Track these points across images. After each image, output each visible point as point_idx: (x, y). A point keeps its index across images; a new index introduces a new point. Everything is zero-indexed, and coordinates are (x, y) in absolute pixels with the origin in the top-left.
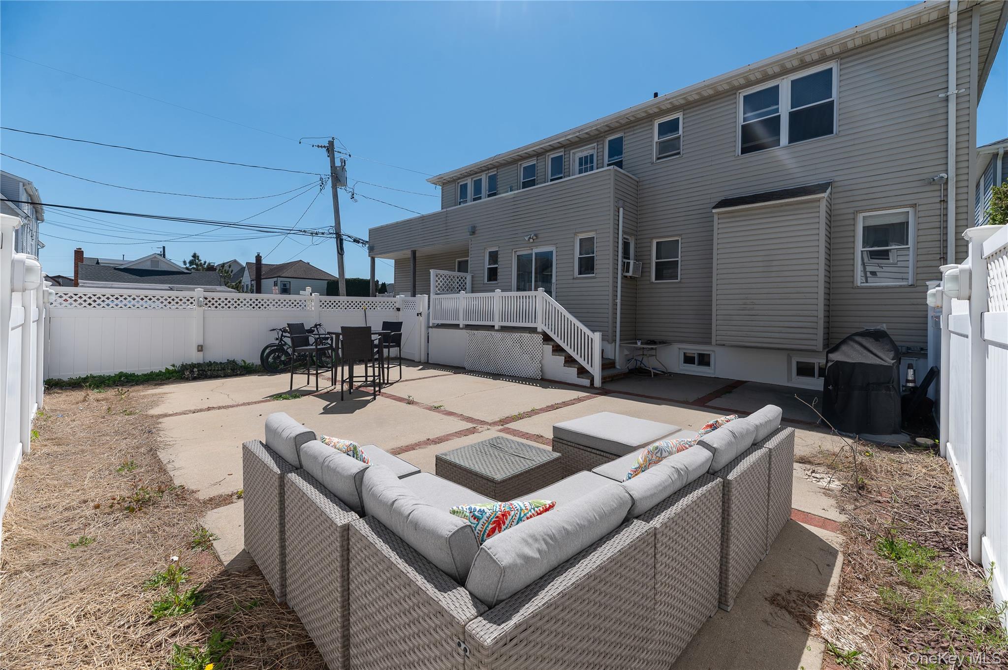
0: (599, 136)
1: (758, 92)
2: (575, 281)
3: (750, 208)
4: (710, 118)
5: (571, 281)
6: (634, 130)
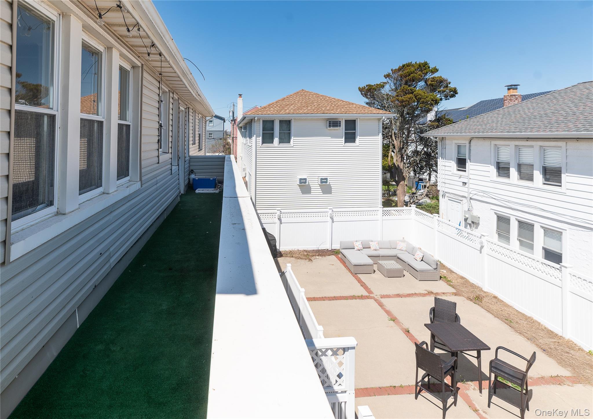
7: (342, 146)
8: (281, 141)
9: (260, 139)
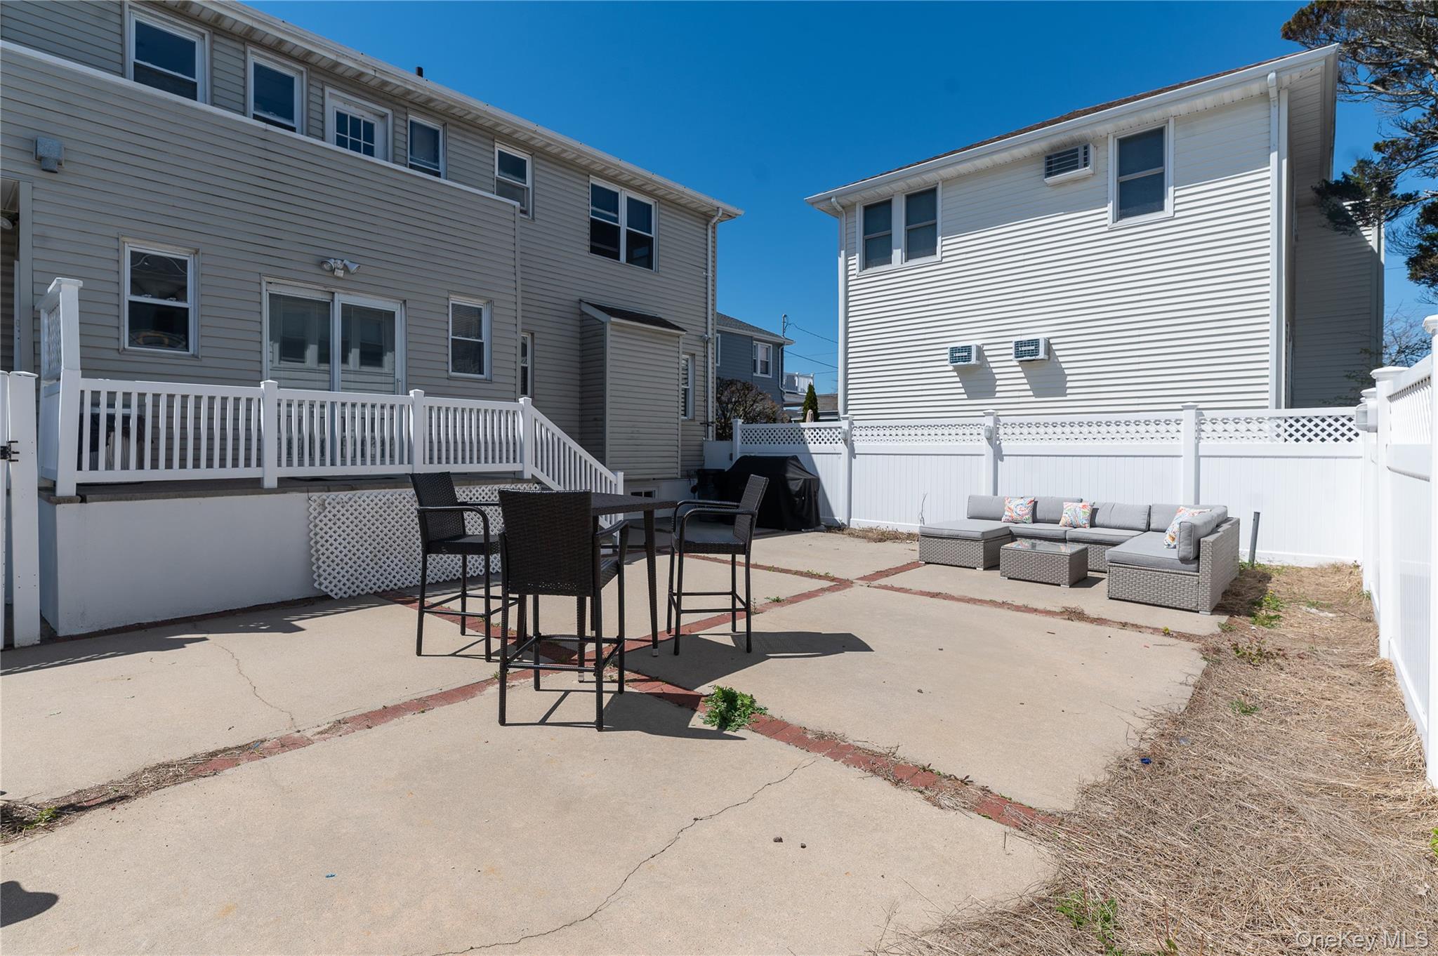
0: (397, 100)
1: (601, 188)
2: (452, 383)
3: (640, 327)
4: (564, 188)
5: (446, 382)
6: (467, 137)
7: (1106, 229)
8: (910, 255)
9: (856, 260)
